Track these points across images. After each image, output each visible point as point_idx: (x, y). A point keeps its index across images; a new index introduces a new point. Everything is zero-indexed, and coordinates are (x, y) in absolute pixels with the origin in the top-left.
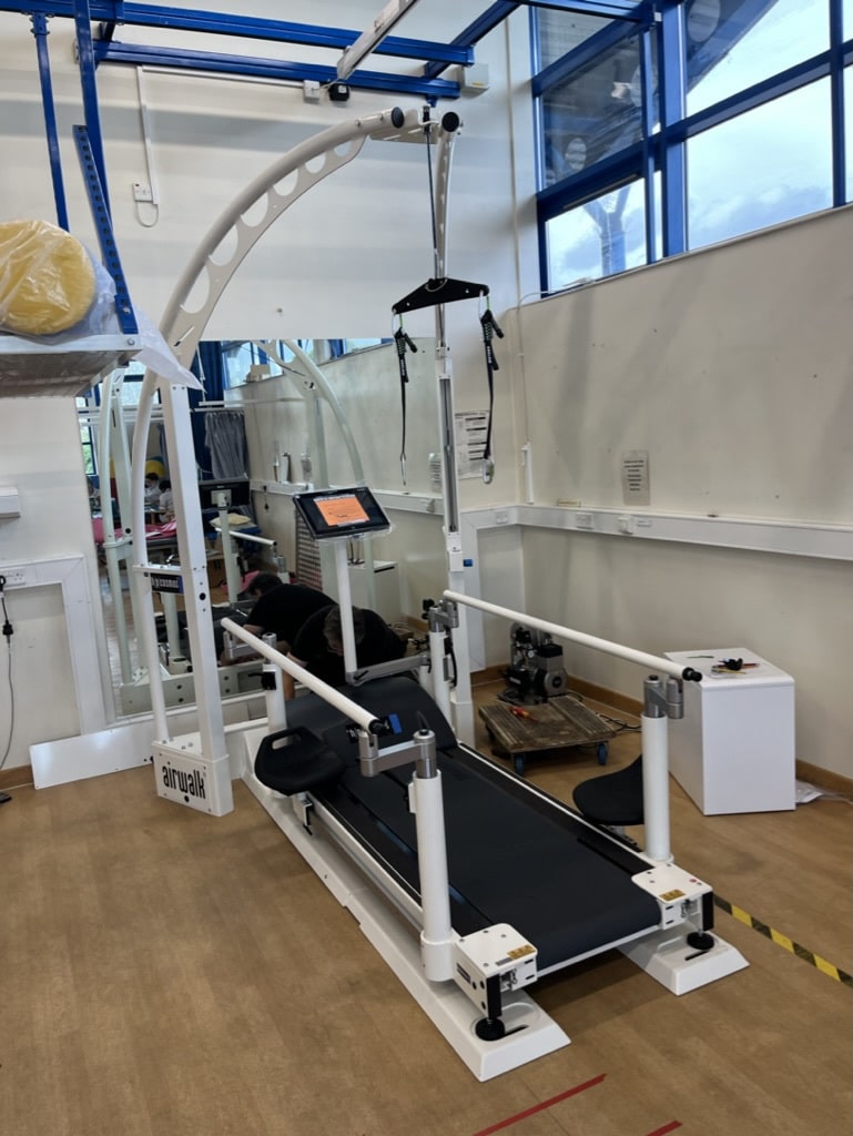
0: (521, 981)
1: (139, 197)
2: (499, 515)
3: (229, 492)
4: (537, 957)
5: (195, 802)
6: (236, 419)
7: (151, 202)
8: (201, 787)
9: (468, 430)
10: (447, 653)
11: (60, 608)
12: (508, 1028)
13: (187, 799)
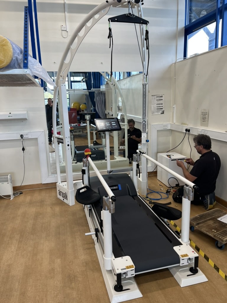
0: (129, 276)
1: (63, 29)
2: (164, 126)
4: (135, 269)
6: (103, 94)
7: (66, 31)
8: (67, 197)
9: (157, 100)
10: (137, 168)
11: (37, 144)
12: (124, 288)
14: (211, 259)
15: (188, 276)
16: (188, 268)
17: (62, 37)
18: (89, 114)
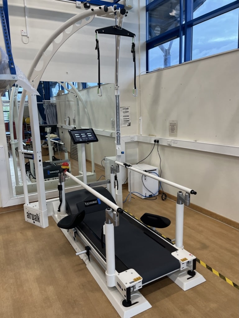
0: (137, 288)
1: (23, 34)
2: (132, 138)
3: (50, 128)
4: (142, 281)
5: (37, 223)
6: (54, 106)
7: (27, 36)
8: (39, 219)
9: (123, 112)
10: (115, 180)
12: (132, 302)
13: (34, 222)
14: (201, 260)
15: (188, 279)
16: (186, 272)
17: (23, 43)
18: (50, 126)
